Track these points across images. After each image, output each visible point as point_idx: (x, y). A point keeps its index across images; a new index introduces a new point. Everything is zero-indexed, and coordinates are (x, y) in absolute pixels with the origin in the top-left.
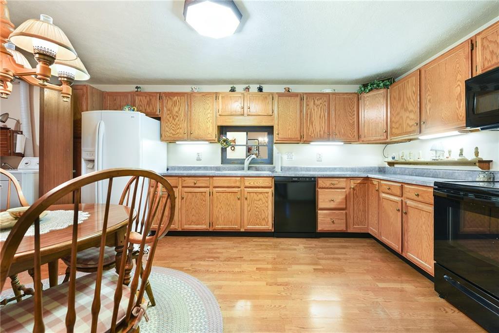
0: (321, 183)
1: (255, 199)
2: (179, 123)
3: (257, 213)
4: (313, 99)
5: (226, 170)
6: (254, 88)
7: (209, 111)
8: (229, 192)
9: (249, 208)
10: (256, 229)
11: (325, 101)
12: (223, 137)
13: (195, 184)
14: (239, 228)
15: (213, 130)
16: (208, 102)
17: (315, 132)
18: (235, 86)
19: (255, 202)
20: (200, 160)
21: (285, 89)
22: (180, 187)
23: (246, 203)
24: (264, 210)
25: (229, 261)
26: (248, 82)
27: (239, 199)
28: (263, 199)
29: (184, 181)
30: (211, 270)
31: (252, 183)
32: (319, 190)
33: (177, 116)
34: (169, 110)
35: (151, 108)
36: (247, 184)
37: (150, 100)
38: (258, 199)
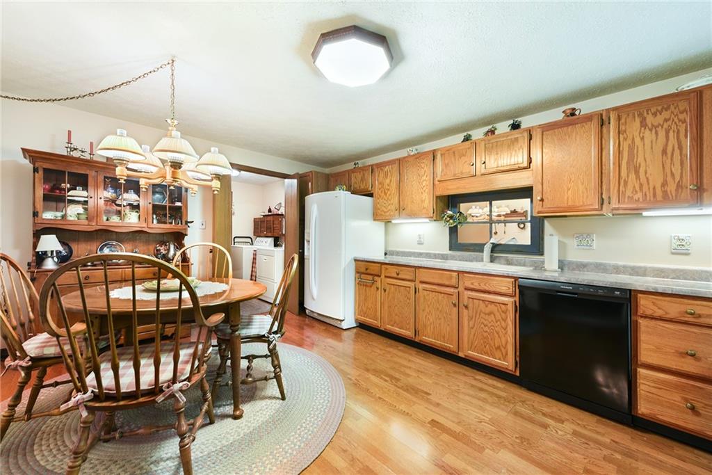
0: (645, 304)
1: (481, 311)
2: (390, 198)
3: (485, 334)
4: (640, 115)
5: (456, 260)
6: (503, 127)
7: (424, 178)
8: (441, 293)
9: (471, 323)
10: (484, 360)
11: (685, 111)
12: (448, 212)
13: (398, 274)
14: (456, 350)
15: (429, 202)
16: (423, 165)
17: (645, 188)
18: (469, 133)
19: (482, 315)
20: (422, 244)
21: (564, 112)
22: (383, 276)
23: (465, 312)
24: (498, 333)
25: (407, 390)
26: (490, 121)
27: (455, 305)
28: (497, 314)
29: (387, 269)
30: (372, 391)
31: (476, 284)
32: (641, 321)
33: (388, 190)
34: (380, 183)
35: (364, 185)
36: (468, 284)
37: (364, 175)
38: (487, 312)
